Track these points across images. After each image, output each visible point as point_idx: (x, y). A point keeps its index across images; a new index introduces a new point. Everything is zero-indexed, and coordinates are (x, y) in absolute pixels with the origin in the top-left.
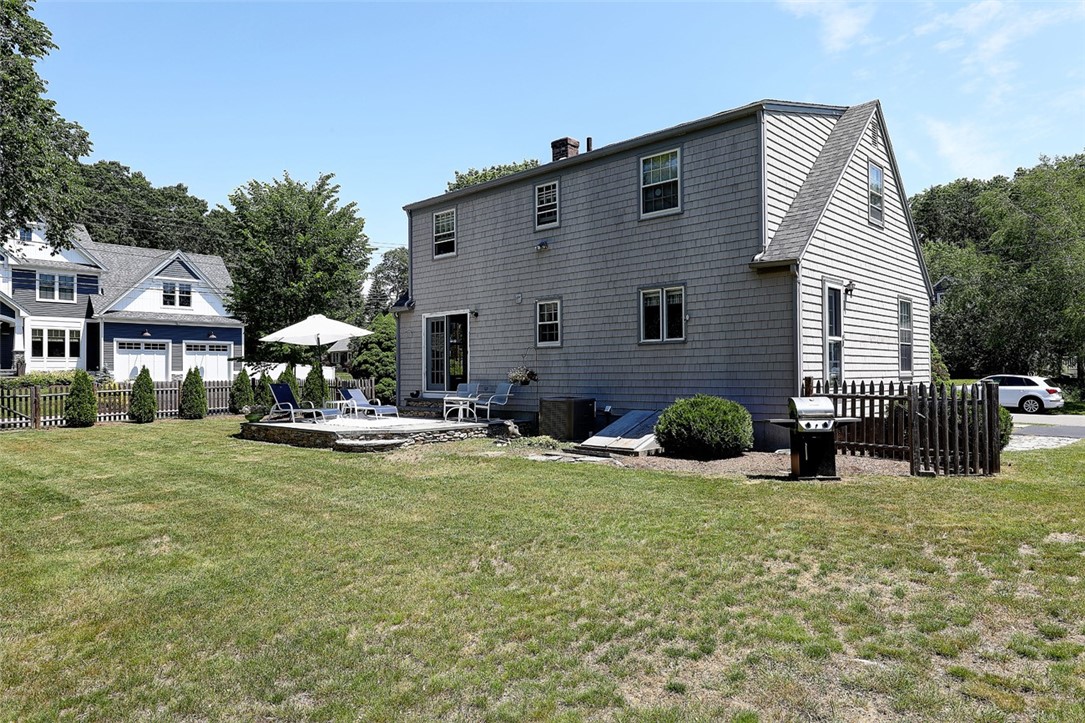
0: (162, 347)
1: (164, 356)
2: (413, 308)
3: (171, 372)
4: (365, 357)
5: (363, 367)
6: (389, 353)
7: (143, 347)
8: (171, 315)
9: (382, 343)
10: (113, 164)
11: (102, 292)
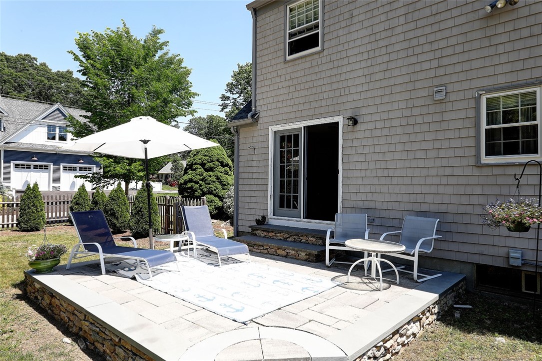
0: (46, 167)
1: (47, 174)
2: (257, 120)
3: (52, 185)
4: (190, 176)
5: (189, 185)
6: (211, 173)
7: (32, 167)
8: (53, 146)
9: (205, 164)
10: (27, 55)
11: (4, 129)
